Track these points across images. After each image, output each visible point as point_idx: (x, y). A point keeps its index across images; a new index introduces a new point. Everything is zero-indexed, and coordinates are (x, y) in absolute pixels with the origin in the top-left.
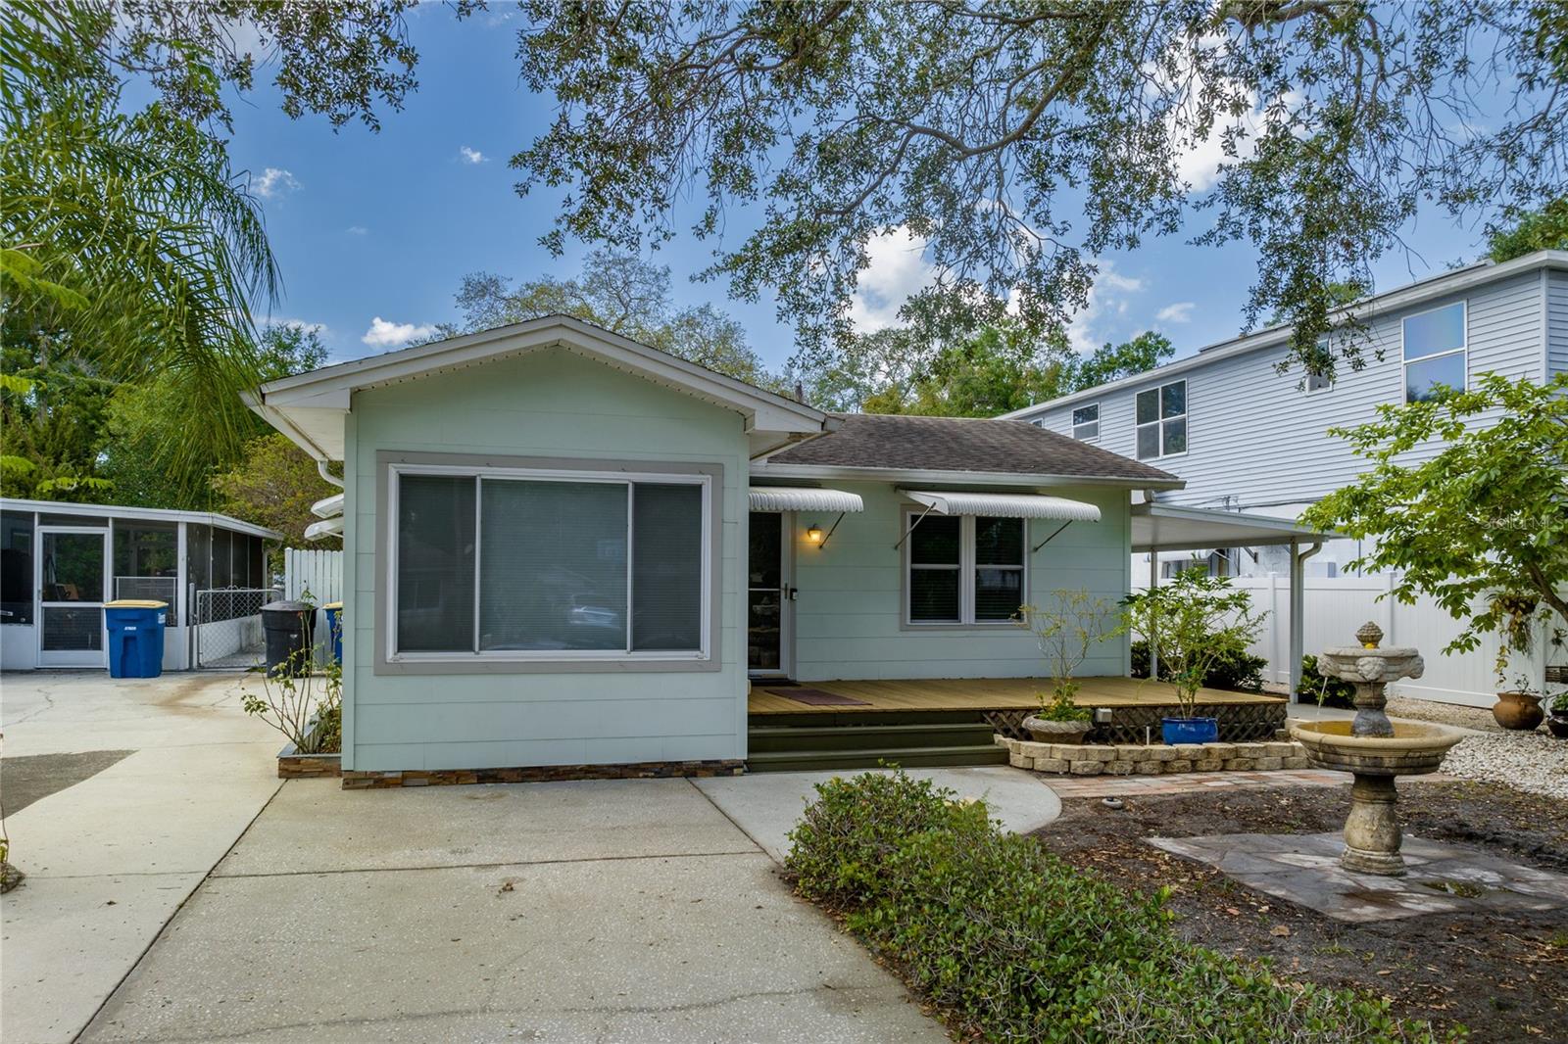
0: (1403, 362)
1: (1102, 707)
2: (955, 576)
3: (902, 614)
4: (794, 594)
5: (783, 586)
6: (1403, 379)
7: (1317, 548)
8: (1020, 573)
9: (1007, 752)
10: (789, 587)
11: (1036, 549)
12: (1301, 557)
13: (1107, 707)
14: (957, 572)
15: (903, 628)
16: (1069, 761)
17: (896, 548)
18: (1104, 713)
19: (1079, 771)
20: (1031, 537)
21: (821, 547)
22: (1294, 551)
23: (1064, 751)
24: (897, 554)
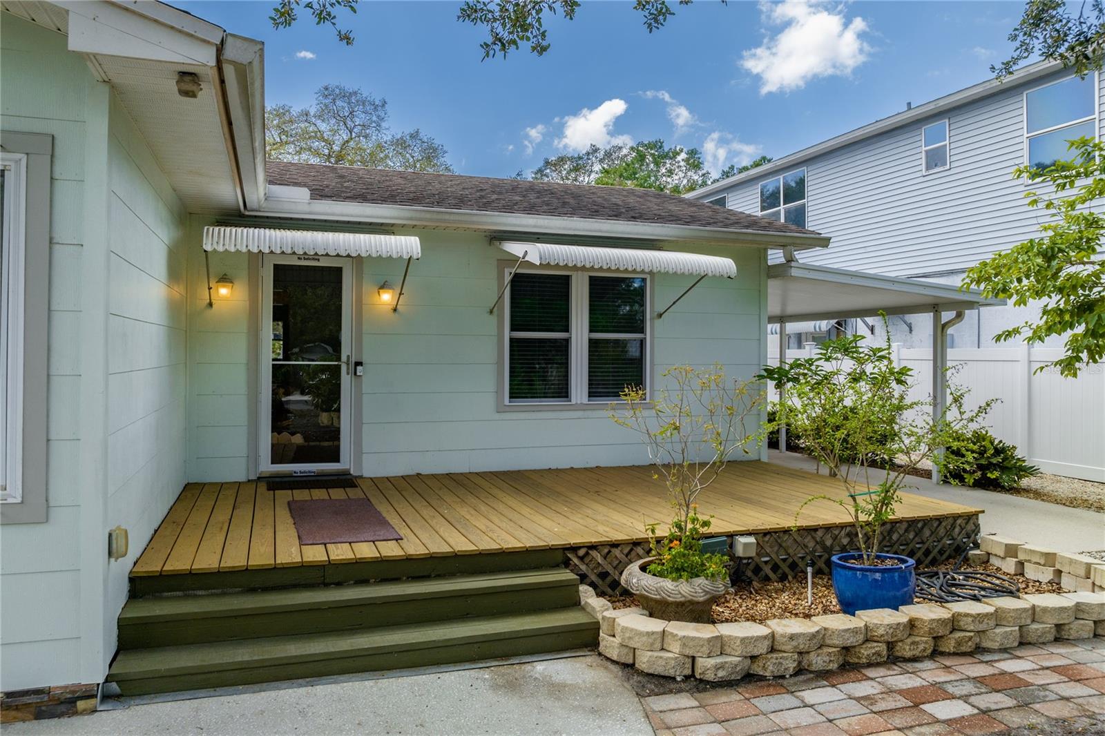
0: (1026, 135)
1: (742, 534)
2: (563, 347)
3: (499, 392)
4: (359, 368)
5: (344, 358)
6: (1026, 153)
7: (960, 316)
8: (642, 343)
9: (595, 628)
10: (353, 360)
11: (660, 315)
12: (944, 326)
13: (749, 534)
14: (567, 342)
15: (500, 409)
16: (693, 658)
17: (491, 312)
18: (746, 545)
19: (710, 676)
20: (655, 301)
21: (395, 310)
22: (937, 319)
23: (685, 641)
24: (493, 320)
